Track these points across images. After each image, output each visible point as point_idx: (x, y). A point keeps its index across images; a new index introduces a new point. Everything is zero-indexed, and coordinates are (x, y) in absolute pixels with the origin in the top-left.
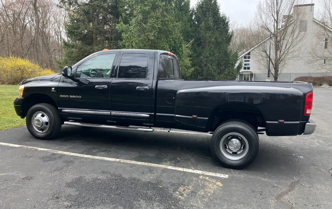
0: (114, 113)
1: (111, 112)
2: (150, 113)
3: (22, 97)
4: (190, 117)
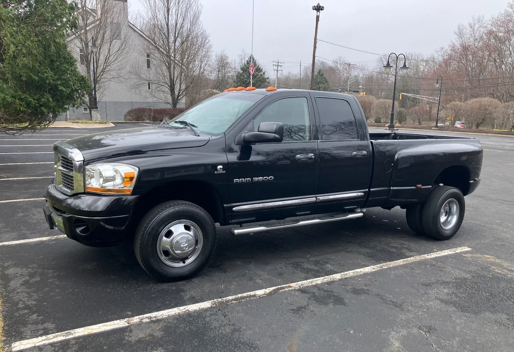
0: (322, 197)
1: (316, 197)
2: (364, 190)
3: (132, 195)
4: (414, 187)
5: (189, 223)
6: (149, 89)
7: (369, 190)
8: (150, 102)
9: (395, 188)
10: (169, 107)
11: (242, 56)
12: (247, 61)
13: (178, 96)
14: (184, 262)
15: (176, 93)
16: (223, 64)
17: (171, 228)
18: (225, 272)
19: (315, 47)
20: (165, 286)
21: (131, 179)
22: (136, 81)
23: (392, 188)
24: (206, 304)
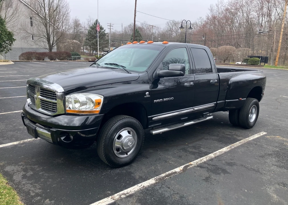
1: (193, 109)
2: (214, 103)
3: (99, 114)
4: (238, 100)
5: (129, 129)
6: (33, 39)
7: (217, 102)
8: (34, 48)
9: (228, 101)
10: (47, 51)
11: (89, 20)
12: (94, 23)
13: (53, 44)
14: (127, 154)
15: (51, 42)
16: (77, 24)
17: (120, 134)
18: (147, 158)
19: (135, 15)
20: (118, 171)
21: (99, 103)
22: (25, 34)
23: (227, 101)
24: (151, 181)
